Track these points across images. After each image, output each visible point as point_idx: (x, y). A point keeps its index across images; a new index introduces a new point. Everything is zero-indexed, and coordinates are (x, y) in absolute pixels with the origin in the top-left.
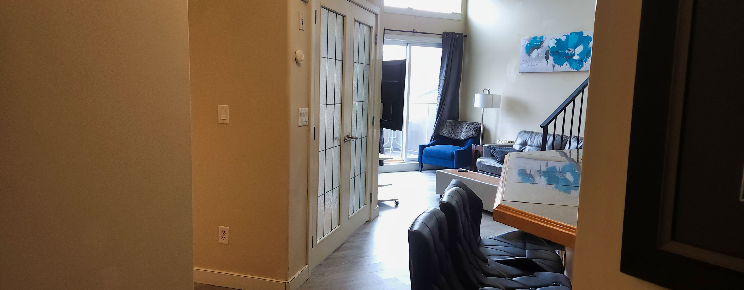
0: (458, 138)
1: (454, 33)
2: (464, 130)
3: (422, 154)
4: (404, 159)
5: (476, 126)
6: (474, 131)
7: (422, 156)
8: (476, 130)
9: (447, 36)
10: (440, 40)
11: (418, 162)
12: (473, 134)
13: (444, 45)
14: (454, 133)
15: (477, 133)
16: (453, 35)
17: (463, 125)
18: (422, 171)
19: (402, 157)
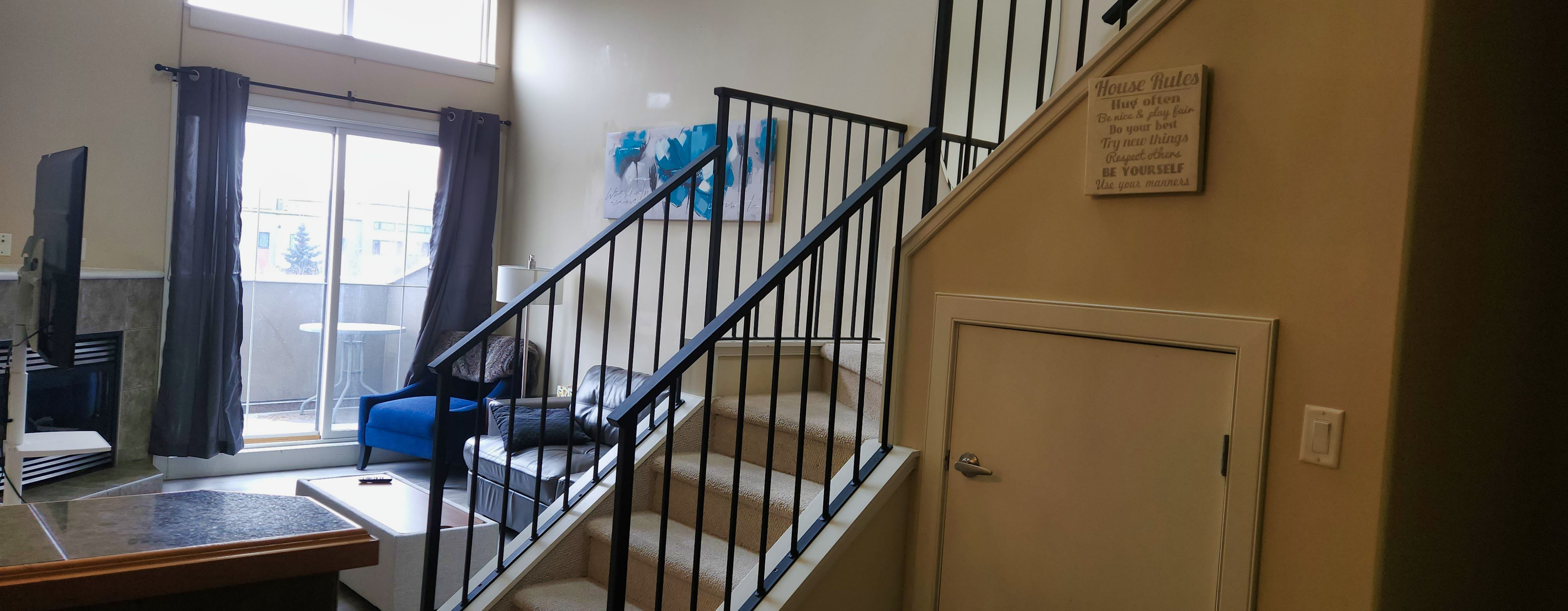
0: (475, 377)
1: (471, 111)
2: (490, 358)
3: (367, 422)
4: (321, 434)
7: (365, 426)
9: (452, 117)
10: (433, 127)
13: (442, 140)
14: (468, 364)
16: (468, 116)
18: (367, 468)
19: (317, 428)
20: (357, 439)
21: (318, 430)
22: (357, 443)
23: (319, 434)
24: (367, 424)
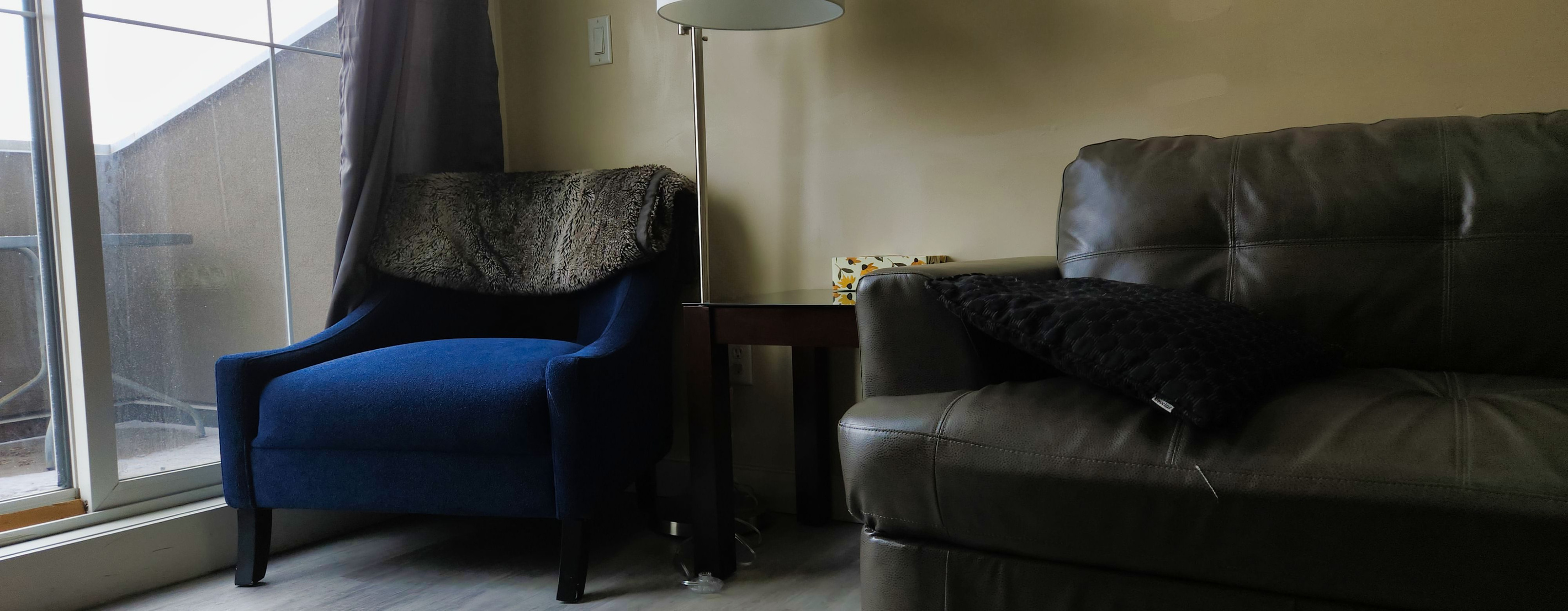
0: (536, 282)
2: (564, 228)
3: (254, 432)
4: (87, 494)
5: (652, 187)
6: (643, 222)
7: (250, 448)
8: (661, 209)
11: (227, 505)
12: (642, 237)
14: (497, 255)
15: (666, 234)
17: (548, 200)
18: (271, 572)
19: (66, 479)
20: (220, 488)
21: (71, 486)
22: (221, 503)
23: (78, 495)
24: (256, 442)
